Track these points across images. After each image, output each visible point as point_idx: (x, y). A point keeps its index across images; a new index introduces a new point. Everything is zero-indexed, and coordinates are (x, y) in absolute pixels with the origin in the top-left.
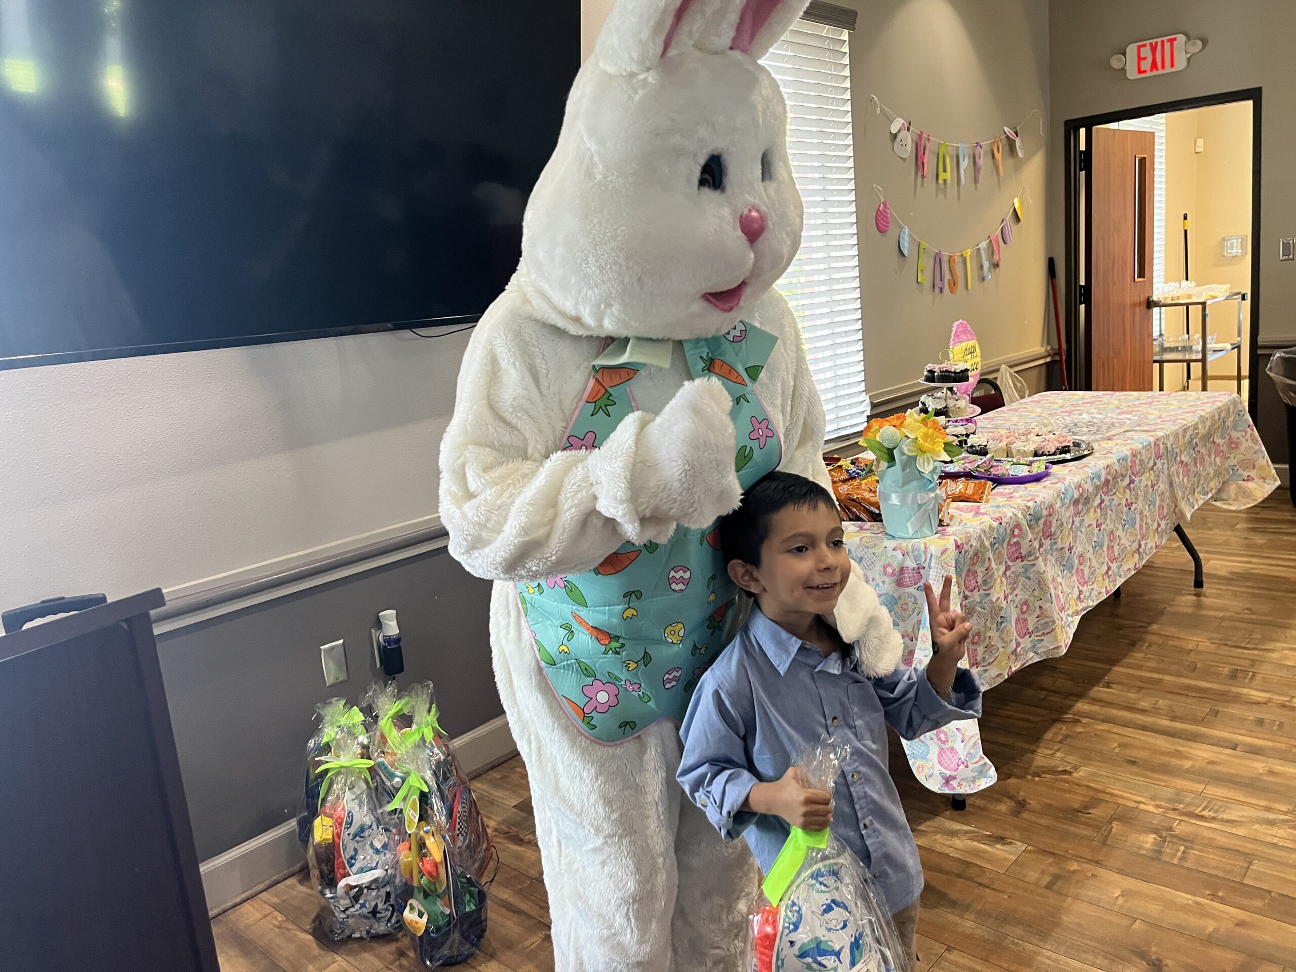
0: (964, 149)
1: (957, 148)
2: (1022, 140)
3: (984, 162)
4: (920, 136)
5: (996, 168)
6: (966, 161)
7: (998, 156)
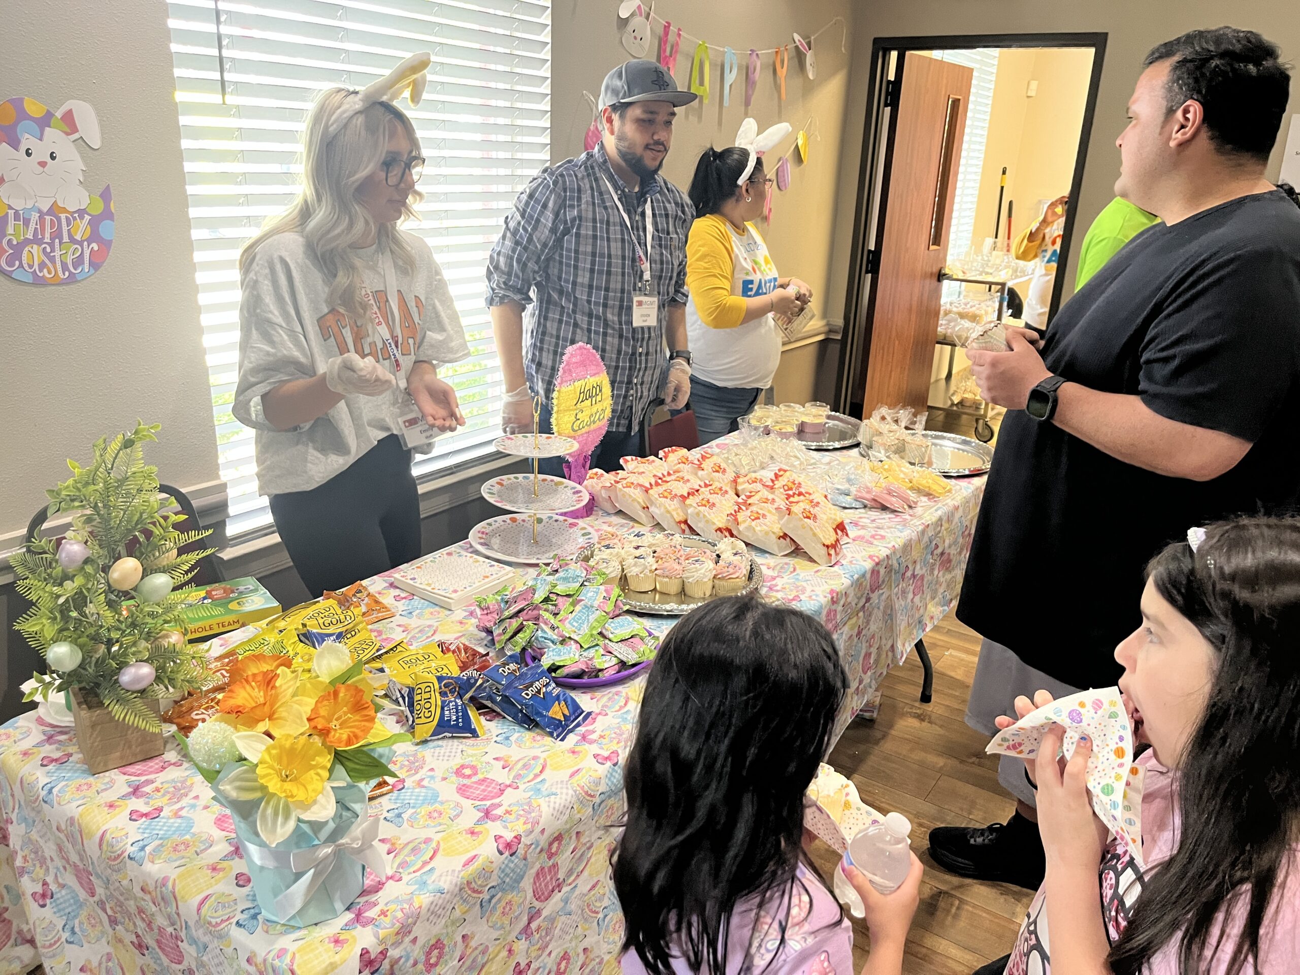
0: (732, 56)
1: (724, 53)
2: (816, 55)
3: (761, 76)
4: (667, 28)
5: (777, 87)
6: (735, 71)
7: (782, 72)
